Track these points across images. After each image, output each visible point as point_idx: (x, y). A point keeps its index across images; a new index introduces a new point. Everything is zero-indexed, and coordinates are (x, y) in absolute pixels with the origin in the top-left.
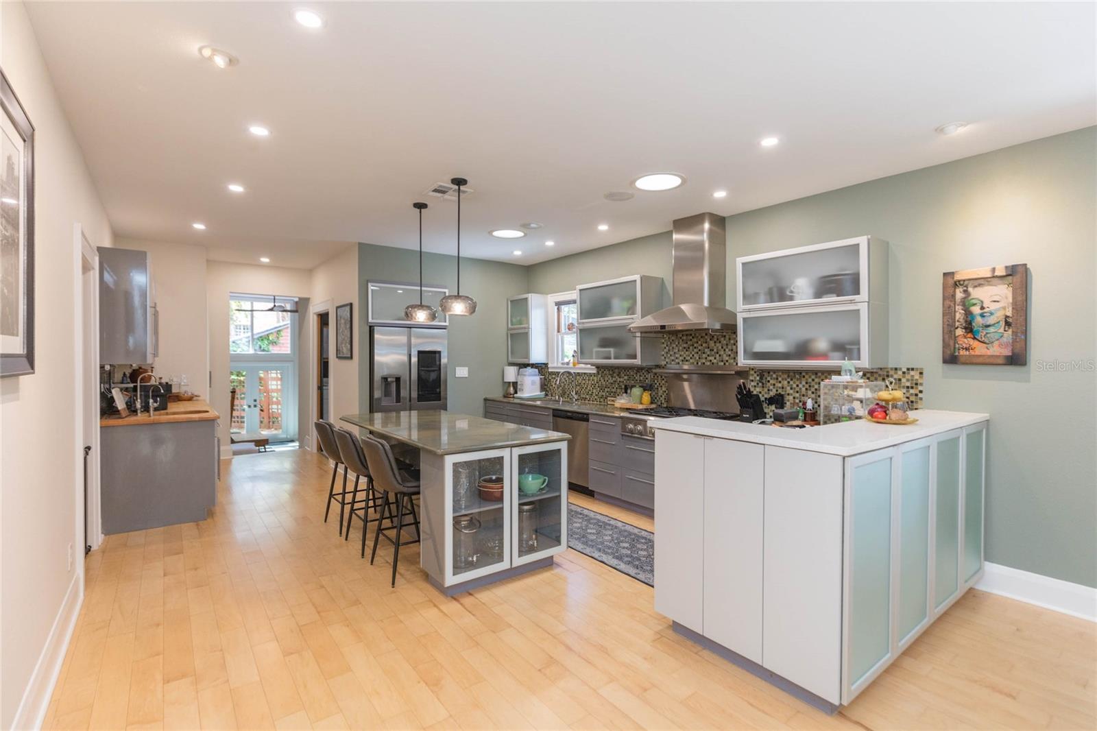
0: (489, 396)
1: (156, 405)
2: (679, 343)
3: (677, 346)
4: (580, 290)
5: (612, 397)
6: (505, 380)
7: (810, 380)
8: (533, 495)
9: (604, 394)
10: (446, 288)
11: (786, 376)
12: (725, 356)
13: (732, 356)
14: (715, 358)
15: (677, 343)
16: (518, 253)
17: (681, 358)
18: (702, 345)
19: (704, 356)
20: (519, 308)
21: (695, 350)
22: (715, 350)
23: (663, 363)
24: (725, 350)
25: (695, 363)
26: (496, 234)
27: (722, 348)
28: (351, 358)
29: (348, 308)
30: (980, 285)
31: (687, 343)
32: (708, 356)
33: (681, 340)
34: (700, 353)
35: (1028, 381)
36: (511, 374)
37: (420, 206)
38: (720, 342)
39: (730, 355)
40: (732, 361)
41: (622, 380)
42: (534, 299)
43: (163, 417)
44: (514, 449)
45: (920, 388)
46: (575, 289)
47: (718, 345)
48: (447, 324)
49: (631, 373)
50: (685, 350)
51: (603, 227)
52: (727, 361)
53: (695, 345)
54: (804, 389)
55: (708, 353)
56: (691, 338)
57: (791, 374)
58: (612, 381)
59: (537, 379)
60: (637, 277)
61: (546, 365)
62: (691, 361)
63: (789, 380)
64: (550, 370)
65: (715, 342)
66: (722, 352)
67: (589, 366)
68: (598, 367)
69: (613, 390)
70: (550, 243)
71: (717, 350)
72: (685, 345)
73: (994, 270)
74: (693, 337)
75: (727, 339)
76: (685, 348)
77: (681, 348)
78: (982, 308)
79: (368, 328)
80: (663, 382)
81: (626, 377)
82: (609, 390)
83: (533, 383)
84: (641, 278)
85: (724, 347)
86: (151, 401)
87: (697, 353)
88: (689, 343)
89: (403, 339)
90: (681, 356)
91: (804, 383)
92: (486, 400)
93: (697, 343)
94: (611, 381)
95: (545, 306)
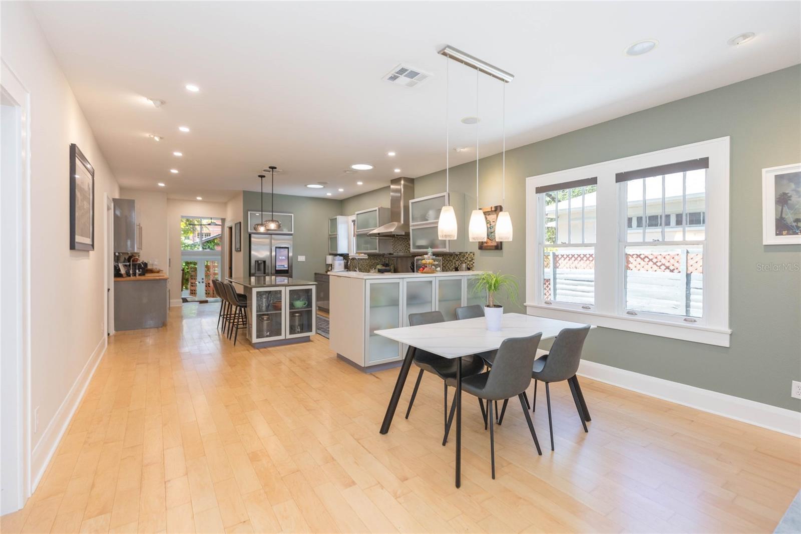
0: (317, 272)
1: (139, 273)
4: (357, 214)
6: (327, 263)
8: (298, 308)
10: (291, 213)
15: (397, 242)
16: (329, 194)
17: (399, 249)
19: (407, 248)
20: (334, 222)
21: (404, 245)
23: (392, 252)
25: (404, 252)
26: (309, 186)
28: (240, 251)
29: (239, 225)
30: (489, 214)
33: (399, 240)
35: (502, 256)
36: (330, 260)
37: (262, 177)
41: (378, 262)
42: (340, 219)
43: (143, 278)
44: (287, 287)
45: (473, 261)
46: (355, 214)
48: (293, 232)
51: (360, 183)
56: (402, 239)
58: (374, 262)
59: (343, 262)
60: (377, 208)
61: (348, 254)
62: (402, 251)
64: (350, 257)
67: (363, 254)
68: (370, 255)
69: (375, 267)
70: (341, 190)
72: (400, 243)
73: (492, 208)
78: (490, 225)
79: (248, 235)
80: (393, 262)
81: (379, 260)
82: (373, 267)
83: (340, 264)
84: (379, 209)
86: (137, 271)
88: (401, 241)
89: (268, 241)
92: (315, 274)
93: (404, 241)
95: (347, 222)
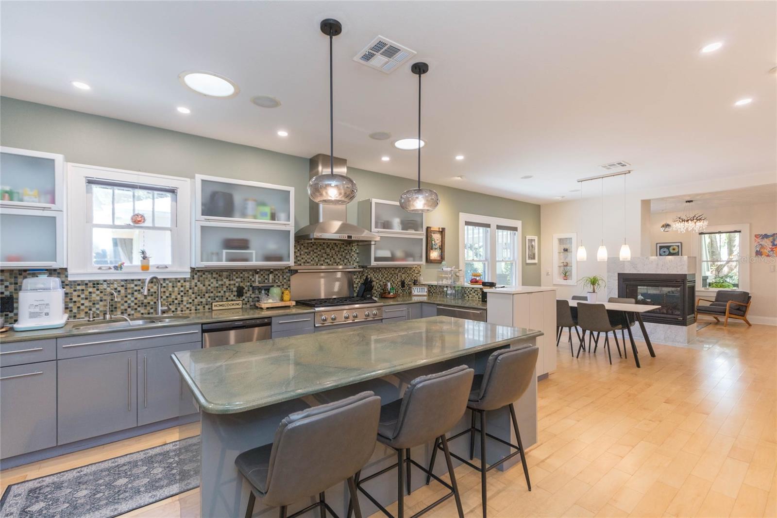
2: (300, 248)
3: (298, 250)
4: (207, 182)
5: (217, 302)
7: (383, 272)
9: (204, 300)
11: (372, 271)
12: (337, 259)
13: (342, 259)
14: (331, 261)
15: (298, 249)
16: (82, 86)
17: (302, 260)
18: (320, 251)
19: (322, 259)
20: (48, 171)
21: (315, 255)
22: (330, 255)
24: (337, 255)
25: (315, 264)
27: (336, 253)
30: (435, 233)
31: (308, 249)
32: (326, 259)
33: (302, 247)
34: (319, 257)
38: (334, 249)
39: (340, 259)
40: (342, 263)
41: (232, 282)
45: (420, 273)
47: (332, 251)
49: (246, 275)
50: (306, 254)
52: (339, 263)
53: (315, 251)
54: (380, 278)
55: (326, 257)
56: (312, 245)
57: (375, 270)
58: (217, 285)
59: (59, 294)
61: (66, 270)
62: (312, 262)
63: (373, 273)
64: (70, 279)
65: (331, 249)
66: (335, 257)
68: (194, 271)
69: (219, 294)
71: (332, 255)
72: (306, 251)
73: (438, 228)
74: (313, 245)
75: (339, 248)
76: (306, 253)
77: (302, 253)
78: (435, 242)
80: (285, 281)
81: (239, 280)
82: (212, 295)
85: (337, 253)
87: (317, 257)
88: (309, 249)
90: (302, 259)
91: (380, 274)
93: (317, 249)
94: (215, 284)
